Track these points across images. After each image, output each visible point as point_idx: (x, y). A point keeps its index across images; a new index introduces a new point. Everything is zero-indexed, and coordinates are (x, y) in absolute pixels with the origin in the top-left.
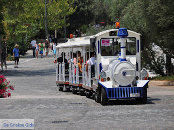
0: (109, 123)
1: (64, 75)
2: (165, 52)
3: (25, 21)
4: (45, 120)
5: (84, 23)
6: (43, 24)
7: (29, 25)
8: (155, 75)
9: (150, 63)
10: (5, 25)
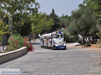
0: (65, 59)
1: (42, 44)
2: (82, 37)
3: (39, 28)
4: (45, 58)
5: (57, 28)
6: (44, 28)
7: (40, 29)
8: (79, 44)
9: (78, 40)
10: (32, 29)
